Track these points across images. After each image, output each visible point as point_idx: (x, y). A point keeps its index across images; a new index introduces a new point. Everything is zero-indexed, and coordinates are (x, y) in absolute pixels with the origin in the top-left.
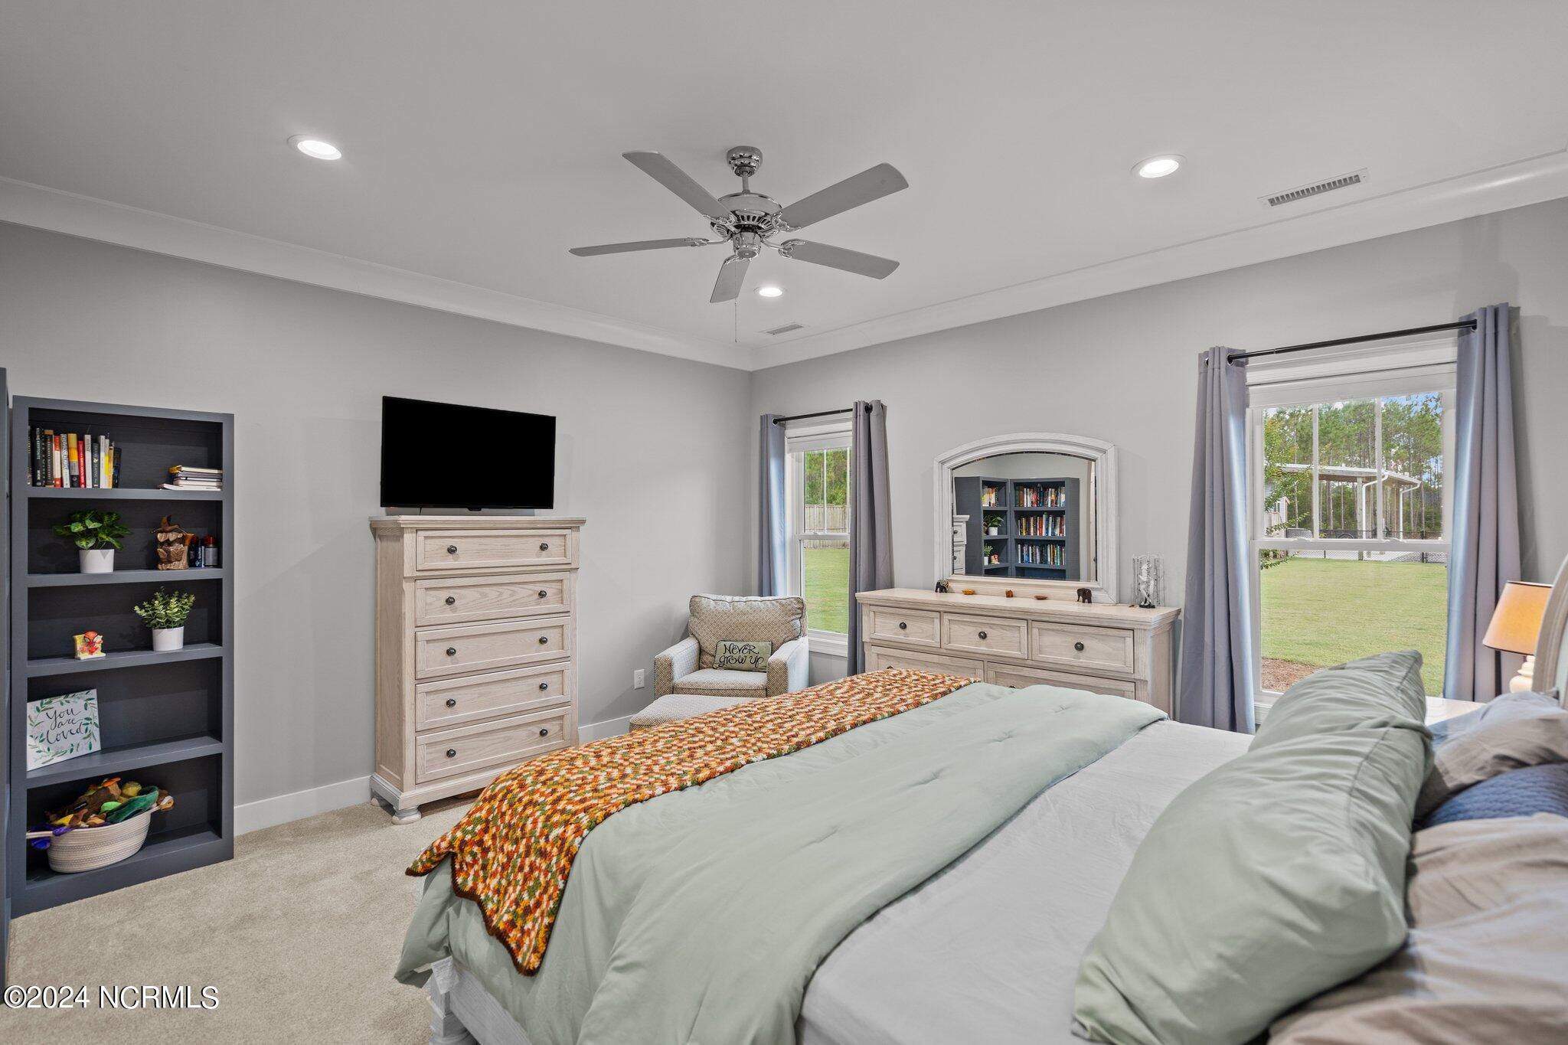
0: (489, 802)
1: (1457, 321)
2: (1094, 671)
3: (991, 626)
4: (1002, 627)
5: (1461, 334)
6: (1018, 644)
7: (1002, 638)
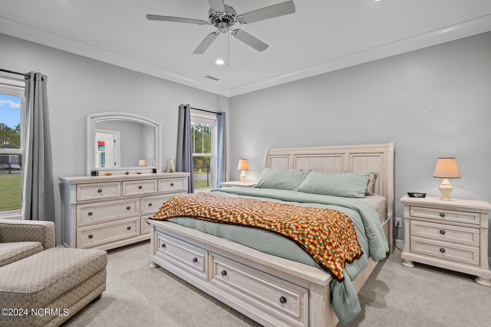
0: (331, 234)
1: (217, 112)
2: (176, 191)
3: (143, 183)
4: (147, 183)
5: (218, 115)
6: (153, 188)
7: (147, 187)
